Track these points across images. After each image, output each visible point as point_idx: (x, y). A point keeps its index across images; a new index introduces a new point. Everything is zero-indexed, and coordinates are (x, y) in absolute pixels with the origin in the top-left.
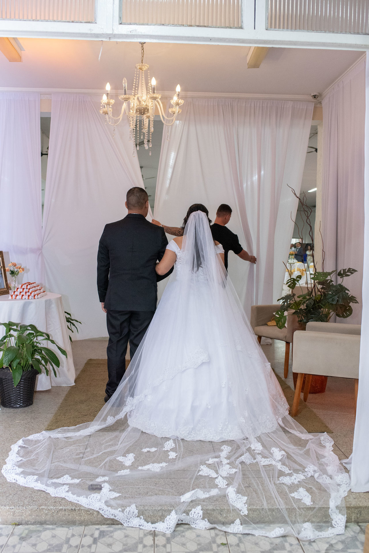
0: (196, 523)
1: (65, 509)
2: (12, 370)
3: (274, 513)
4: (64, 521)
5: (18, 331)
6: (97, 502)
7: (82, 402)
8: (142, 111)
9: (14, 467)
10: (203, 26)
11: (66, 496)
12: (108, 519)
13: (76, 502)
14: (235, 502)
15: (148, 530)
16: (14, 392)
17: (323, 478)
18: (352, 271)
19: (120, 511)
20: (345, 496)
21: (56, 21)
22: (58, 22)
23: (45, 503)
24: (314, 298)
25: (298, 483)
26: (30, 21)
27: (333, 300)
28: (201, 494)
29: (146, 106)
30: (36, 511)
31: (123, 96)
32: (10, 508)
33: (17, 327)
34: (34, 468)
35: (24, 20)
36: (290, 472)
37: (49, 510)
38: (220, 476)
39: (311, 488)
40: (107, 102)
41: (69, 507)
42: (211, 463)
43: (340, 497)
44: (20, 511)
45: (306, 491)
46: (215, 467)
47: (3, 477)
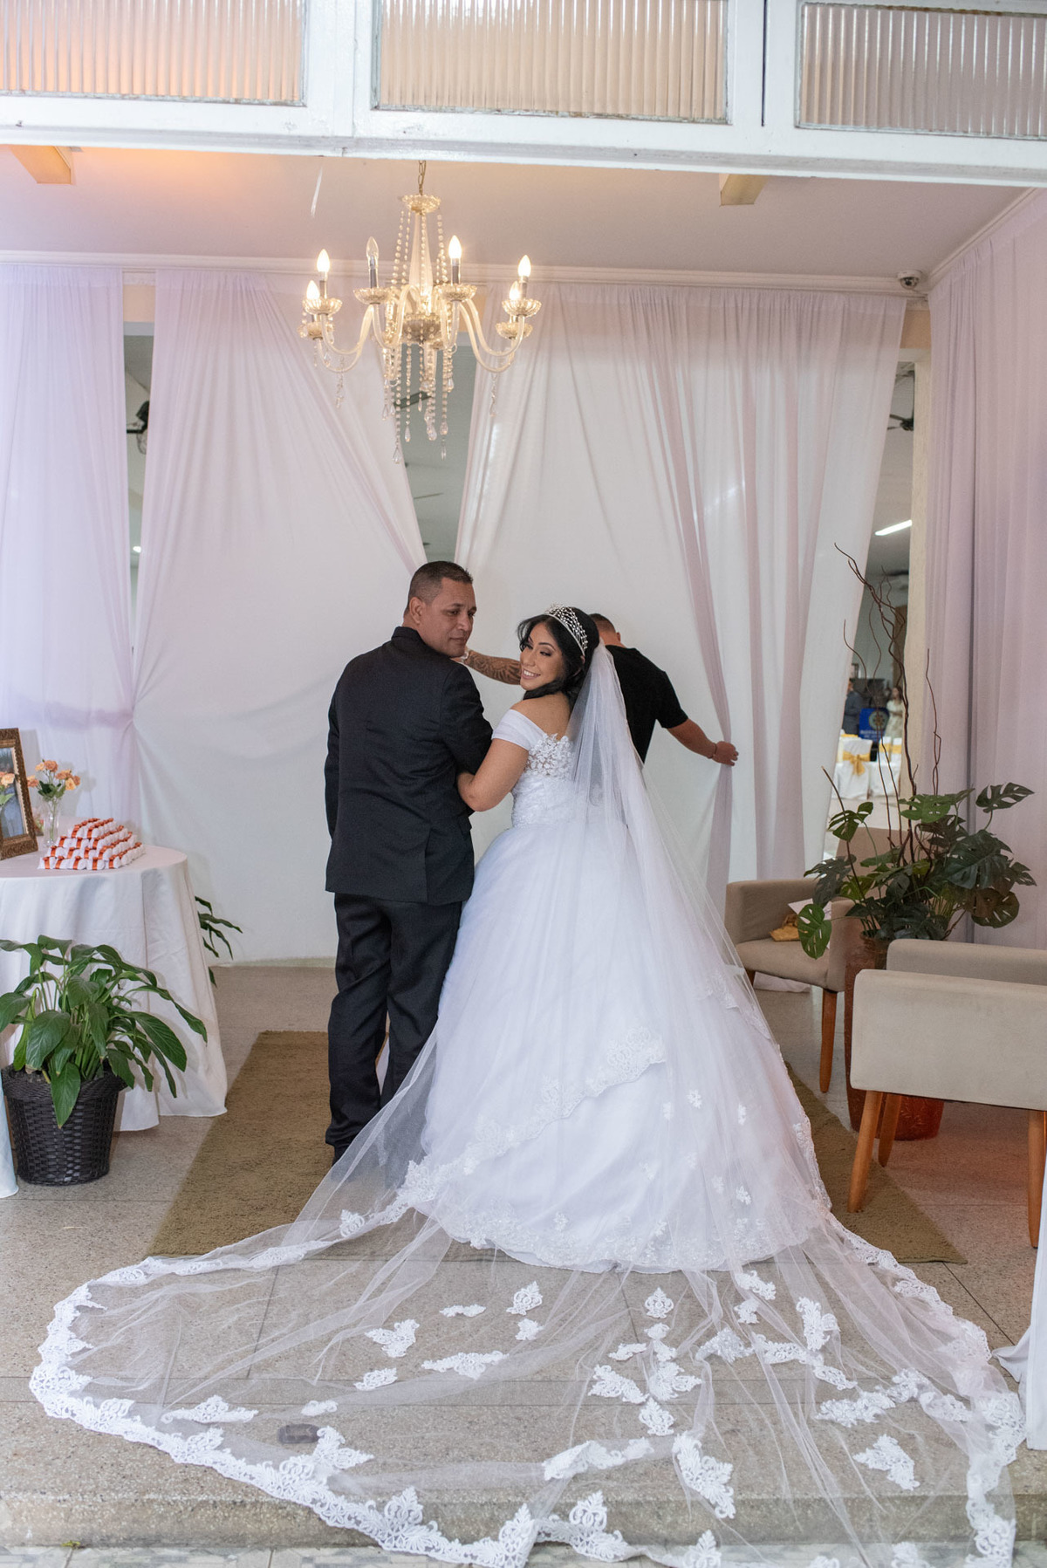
0: (588, 1543)
1: (215, 1502)
2: (50, 1078)
3: (809, 1512)
4: (213, 1537)
5: (67, 963)
6: (306, 1480)
7: (248, 1167)
8: (421, 331)
9: (63, 1372)
10: (614, 115)
11: (215, 1463)
12: (336, 1530)
13: (246, 1480)
14: (697, 1479)
15: (453, 1561)
16: (55, 1140)
17: (944, 1404)
18: (1017, 792)
19: (371, 1507)
20: (1010, 1462)
21: (189, 98)
22: (195, 101)
23: (158, 1484)
24: (909, 871)
25: (876, 1422)
26: (113, 98)
27: (965, 878)
28: (602, 1457)
29: (431, 319)
30: (133, 1509)
31: (366, 291)
32: (58, 1498)
33: (63, 952)
34: (120, 1373)
35: (98, 96)
36: (850, 1385)
37: (169, 1504)
38: (651, 1399)
39: (912, 1437)
40: (322, 307)
41: (226, 1497)
42: (625, 1358)
43: (996, 1465)
44: (87, 1507)
45: (899, 1447)
46: (636, 1371)
47: (35, 1402)
